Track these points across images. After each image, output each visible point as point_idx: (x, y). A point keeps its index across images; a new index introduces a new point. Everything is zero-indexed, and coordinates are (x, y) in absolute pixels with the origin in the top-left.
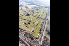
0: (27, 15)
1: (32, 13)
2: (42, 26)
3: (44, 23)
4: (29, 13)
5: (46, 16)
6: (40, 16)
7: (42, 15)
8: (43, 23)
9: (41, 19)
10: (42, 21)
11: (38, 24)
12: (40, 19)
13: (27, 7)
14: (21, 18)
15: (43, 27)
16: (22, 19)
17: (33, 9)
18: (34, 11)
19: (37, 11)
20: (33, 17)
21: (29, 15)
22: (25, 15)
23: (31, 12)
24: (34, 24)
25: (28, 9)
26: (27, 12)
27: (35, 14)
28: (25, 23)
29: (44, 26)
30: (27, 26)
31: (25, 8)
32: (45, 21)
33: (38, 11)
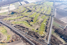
0: (28, 12)
1: (34, 9)
2: (48, 23)
4: (31, 9)
5: (52, 12)
6: (44, 12)
7: (46, 10)
8: (49, 20)
9: (46, 15)
10: (47, 18)
11: (42, 22)
12: (44, 16)
13: (27, 2)
14: (22, 15)
15: (49, 25)
17: (34, 4)
18: (36, 6)
19: (40, 7)
20: (35, 13)
21: (30, 11)
22: (26, 11)
23: (32, 7)
24: (38, 21)
25: (29, 5)
26: (28, 8)
27: (38, 10)
28: (27, 21)
30: (29, 24)
31: (25, 4)
32: (51, 17)
33: (42, 6)
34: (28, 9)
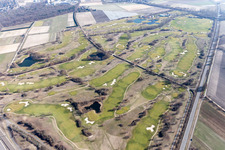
3: (182, 109)
4: (106, 47)
5: (199, 66)
7: (172, 57)
8: (175, 108)
10: (169, 99)
12: (159, 84)
14: (62, 73)
16: (63, 79)
17: (128, 27)
18: (134, 36)
22: (84, 56)
24: (121, 112)
26: (98, 40)
27: (136, 54)
28: (74, 105)
29: (176, 129)
30: (78, 124)
32: (188, 94)
34: (98, 46)
